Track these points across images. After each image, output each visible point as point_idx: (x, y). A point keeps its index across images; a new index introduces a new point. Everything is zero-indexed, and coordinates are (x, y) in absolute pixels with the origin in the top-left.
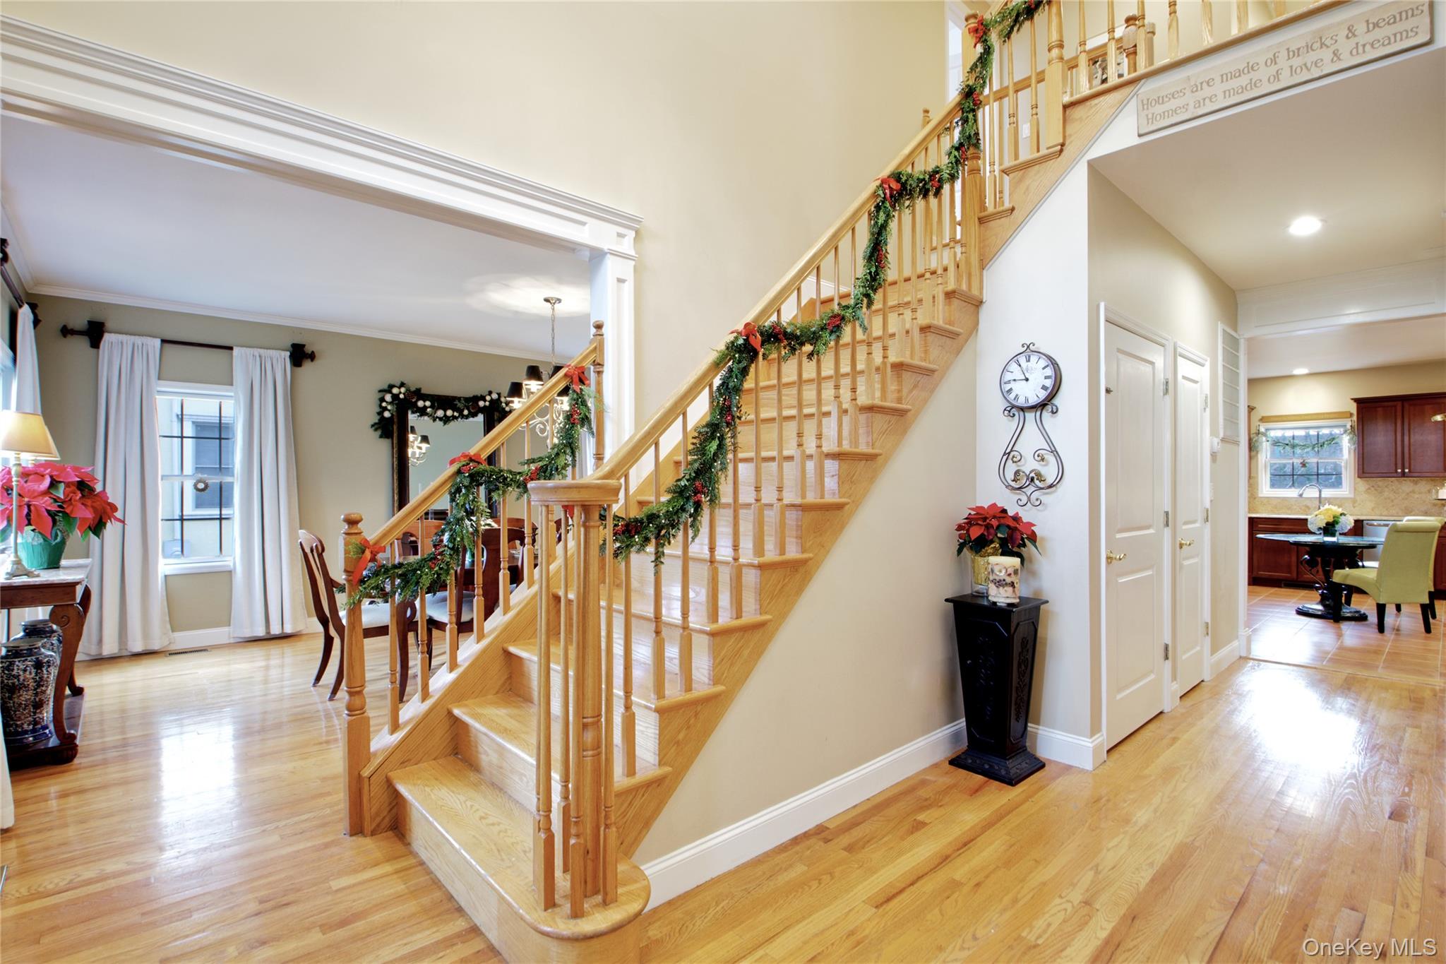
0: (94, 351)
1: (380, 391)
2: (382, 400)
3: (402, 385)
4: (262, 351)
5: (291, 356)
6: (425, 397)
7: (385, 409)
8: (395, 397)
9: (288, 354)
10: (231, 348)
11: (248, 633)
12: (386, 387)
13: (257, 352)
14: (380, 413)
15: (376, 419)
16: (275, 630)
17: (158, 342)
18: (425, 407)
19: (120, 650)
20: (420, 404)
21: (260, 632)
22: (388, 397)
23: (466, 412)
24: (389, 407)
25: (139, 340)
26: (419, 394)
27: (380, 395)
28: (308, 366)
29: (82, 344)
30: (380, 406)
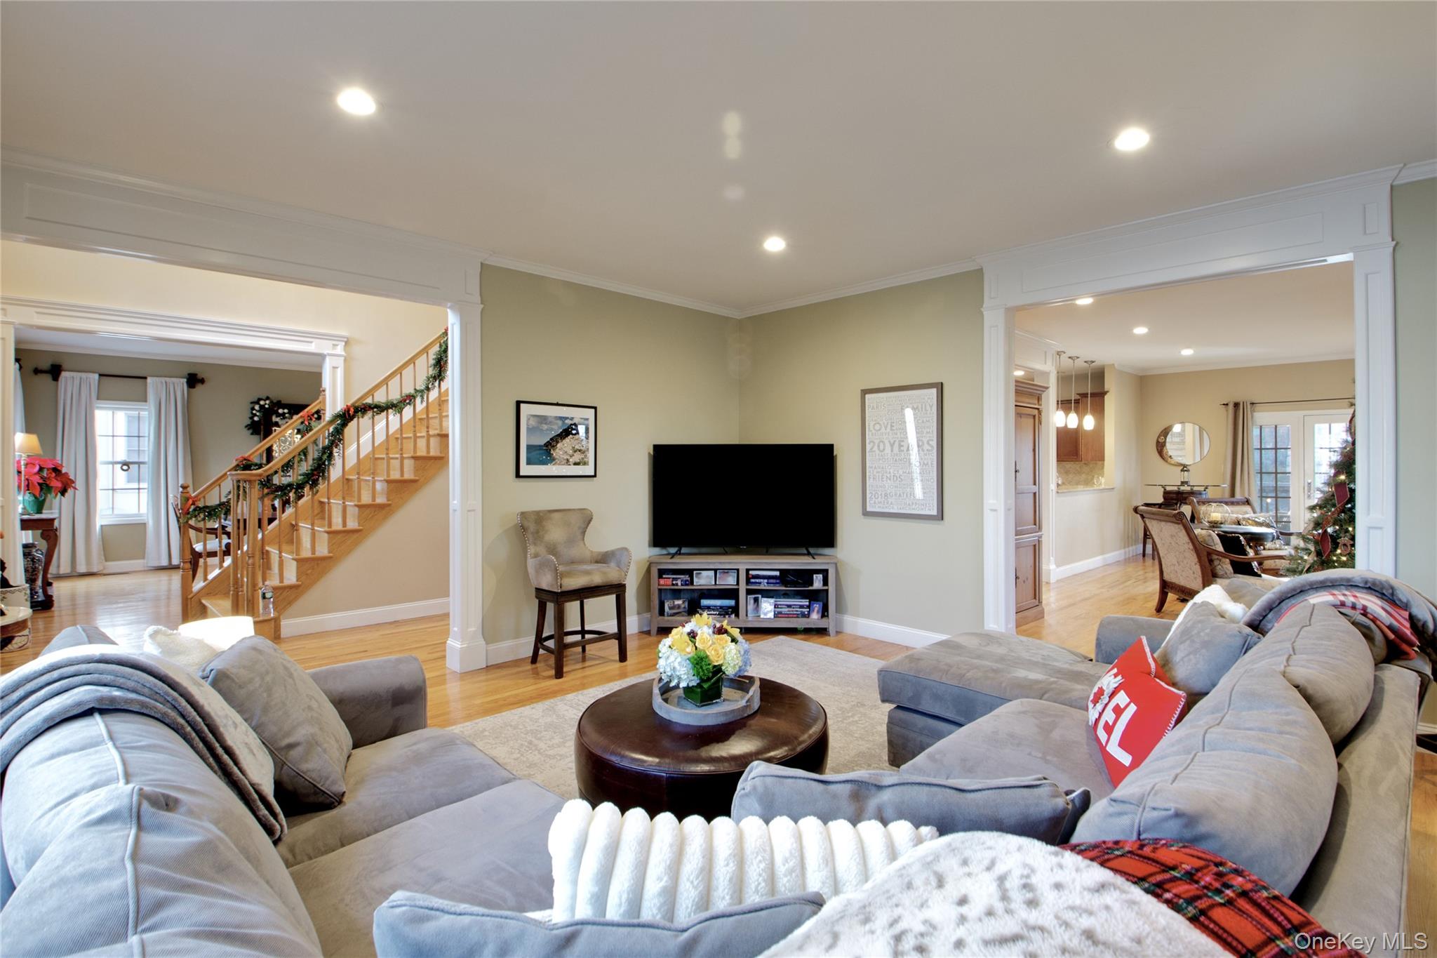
0: (55, 382)
1: (252, 403)
2: (253, 409)
3: (268, 398)
4: (167, 379)
5: (187, 382)
6: (284, 406)
7: (255, 415)
8: (262, 407)
9: (185, 380)
10: (145, 378)
11: (156, 564)
12: (256, 399)
13: (163, 380)
14: (251, 418)
15: (249, 422)
17: (96, 376)
18: (284, 414)
19: (72, 571)
20: (280, 411)
21: (165, 563)
22: (257, 407)
24: (258, 414)
25: (84, 375)
26: (280, 404)
27: (251, 406)
28: (199, 387)
29: (47, 379)
30: (252, 413)
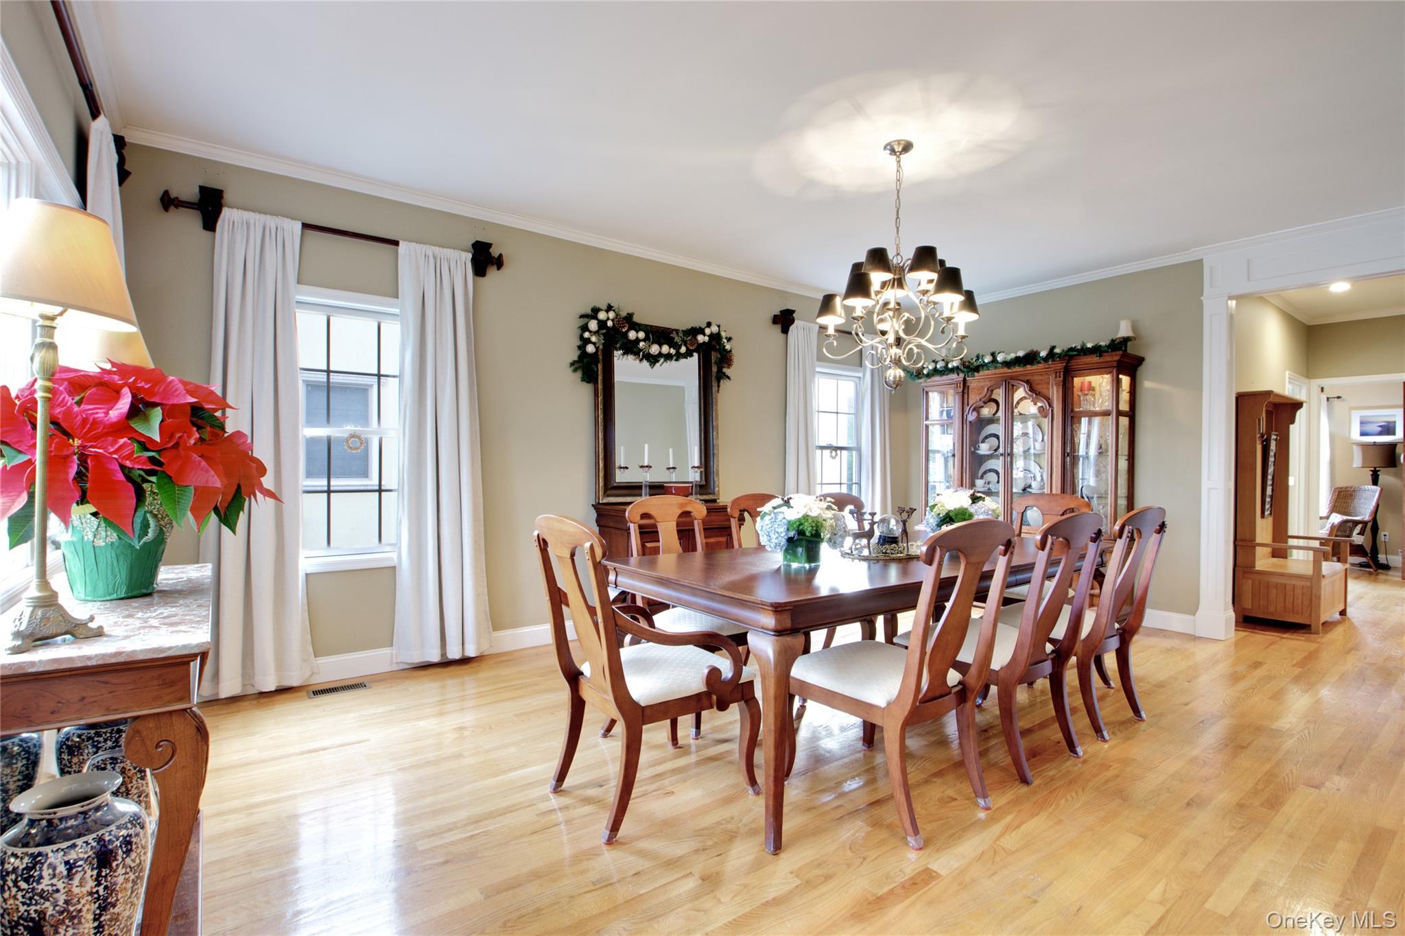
0: (209, 234)
1: (582, 316)
2: (585, 328)
3: (609, 308)
4: (437, 250)
5: (473, 260)
6: (636, 327)
7: (588, 341)
8: (602, 324)
9: (470, 256)
10: (396, 243)
11: (417, 659)
12: (589, 311)
13: (431, 250)
14: (582, 348)
15: (574, 355)
16: (454, 653)
17: (298, 226)
18: (638, 340)
19: (244, 687)
20: (632, 335)
21: (435, 657)
22: (593, 325)
23: (683, 350)
24: (594, 339)
25: (272, 221)
26: (629, 321)
27: (583, 321)
28: (492, 273)
29: (190, 222)
30: (581, 337)
